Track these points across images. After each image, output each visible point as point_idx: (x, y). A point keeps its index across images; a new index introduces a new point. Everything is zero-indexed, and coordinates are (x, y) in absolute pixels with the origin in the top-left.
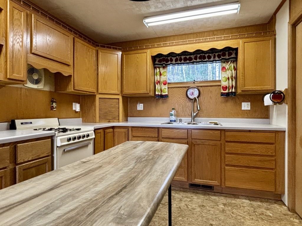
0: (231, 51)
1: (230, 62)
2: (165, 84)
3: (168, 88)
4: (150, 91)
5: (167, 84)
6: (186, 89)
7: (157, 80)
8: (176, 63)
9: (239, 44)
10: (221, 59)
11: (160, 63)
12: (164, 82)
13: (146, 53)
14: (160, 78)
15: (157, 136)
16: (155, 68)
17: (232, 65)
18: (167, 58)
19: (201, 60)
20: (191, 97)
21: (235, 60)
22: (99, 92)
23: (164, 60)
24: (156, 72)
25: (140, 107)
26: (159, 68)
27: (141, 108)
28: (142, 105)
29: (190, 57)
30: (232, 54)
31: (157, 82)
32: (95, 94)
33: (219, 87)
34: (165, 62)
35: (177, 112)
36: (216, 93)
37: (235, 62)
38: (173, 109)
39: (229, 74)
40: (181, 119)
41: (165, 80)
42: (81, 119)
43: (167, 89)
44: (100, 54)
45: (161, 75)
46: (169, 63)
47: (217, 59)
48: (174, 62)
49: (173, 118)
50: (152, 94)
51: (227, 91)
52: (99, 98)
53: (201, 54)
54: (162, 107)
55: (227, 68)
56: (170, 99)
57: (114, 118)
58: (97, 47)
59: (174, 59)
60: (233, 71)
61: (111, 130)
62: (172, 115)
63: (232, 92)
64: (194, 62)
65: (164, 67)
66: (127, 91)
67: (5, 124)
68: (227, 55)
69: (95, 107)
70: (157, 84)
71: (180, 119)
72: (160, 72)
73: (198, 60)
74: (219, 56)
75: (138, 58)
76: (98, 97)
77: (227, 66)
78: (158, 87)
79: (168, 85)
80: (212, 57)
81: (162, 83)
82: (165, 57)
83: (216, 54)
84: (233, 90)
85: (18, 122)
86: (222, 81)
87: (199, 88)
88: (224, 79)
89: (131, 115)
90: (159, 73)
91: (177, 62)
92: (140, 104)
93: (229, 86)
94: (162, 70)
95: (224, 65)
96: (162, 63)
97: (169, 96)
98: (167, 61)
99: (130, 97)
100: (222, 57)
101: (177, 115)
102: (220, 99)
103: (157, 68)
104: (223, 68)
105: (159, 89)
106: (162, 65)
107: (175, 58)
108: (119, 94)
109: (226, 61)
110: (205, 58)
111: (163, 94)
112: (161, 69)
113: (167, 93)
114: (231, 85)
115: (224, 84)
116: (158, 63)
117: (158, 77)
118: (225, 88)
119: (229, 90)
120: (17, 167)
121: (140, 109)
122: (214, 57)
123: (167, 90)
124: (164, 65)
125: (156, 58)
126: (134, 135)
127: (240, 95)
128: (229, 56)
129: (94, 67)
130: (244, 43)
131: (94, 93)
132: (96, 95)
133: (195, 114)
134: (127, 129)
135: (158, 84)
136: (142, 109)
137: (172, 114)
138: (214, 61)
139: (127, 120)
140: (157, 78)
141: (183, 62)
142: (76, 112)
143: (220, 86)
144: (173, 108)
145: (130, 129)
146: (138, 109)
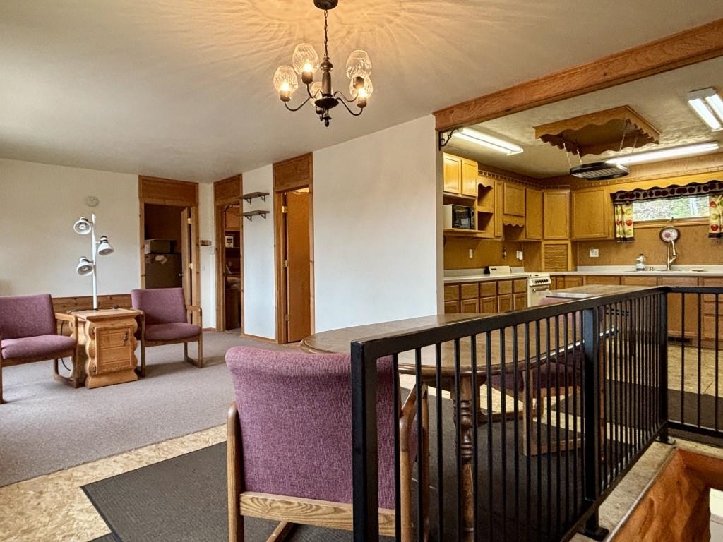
1: (721, 196)
2: (629, 224)
3: (634, 229)
4: (609, 234)
5: (632, 225)
6: (659, 230)
7: (618, 220)
8: (645, 198)
10: (708, 192)
11: (621, 200)
12: (628, 222)
13: (604, 190)
14: (622, 217)
15: (618, 283)
16: (615, 205)
18: (631, 193)
19: (680, 195)
20: (668, 240)
22: (545, 238)
23: (627, 196)
24: (617, 210)
25: (594, 253)
26: (621, 205)
27: (596, 254)
28: (597, 250)
29: (664, 191)
31: (618, 222)
32: (540, 240)
34: (628, 199)
35: (646, 258)
36: (702, 234)
38: (641, 255)
39: (719, 210)
40: (652, 267)
41: (629, 219)
42: (523, 268)
44: (546, 196)
45: (623, 213)
46: (635, 198)
47: (703, 192)
48: (641, 197)
49: (641, 266)
50: (611, 237)
51: (718, 231)
52: (545, 245)
54: (625, 252)
55: (717, 203)
56: (636, 242)
57: (562, 267)
59: (642, 194)
61: (562, 279)
62: (639, 262)
64: (670, 197)
65: (627, 204)
66: (577, 236)
67: (482, 270)
68: (717, 187)
69: (540, 254)
70: (619, 225)
71: (650, 267)
72: (622, 211)
73: (676, 194)
74: (705, 190)
75: (592, 197)
76: (543, 243)
77: (717, 200)
78: (619, 228)
80: (696, 190)
81: (625, 224)
83: (703, 186)
85: (490, 268)
86: (710, 219)
87: (678, 228)
88: (713, 217)
89: (581, 264)
90: (620, 212)
92: (595, 250)
94: (625, 208)
95: (713, 199)
97: (636, 238)
98: (632, 197)
99: (580, 242)
101: (646, 263)
102: (709, 241)
103: (618, 206)
104: (712, 203)
105: (620, 231)
106: (625, 201)
107: (643, 192)
108: (567, 239)
109: (716, 194)
110: (686, 192)
111: (627, 236)
112: (623, 206)
113: (632, 236)
115: (714, 222)
116: (619, 200)
117: (620, 216)
118: (715, 228)
119: (721, 230)
120: (514, 295)
121: (594, 256)
122: (699, 191)
123: (632, 232)
124: (628, 202)
125: (616, 196)
126: (590, 283)
128: (720, 188)
129: (540, 212)
132: (541, 242)
133: (671, 261)
134: (580, 279)
136: (597, 256)
138: (699, 195)
139: (576, 270)
140: (618, 217)
141: (654, 197)
142: (519, 260)
143: (708, 225)
145: (585, 278)
146: (591, 256)
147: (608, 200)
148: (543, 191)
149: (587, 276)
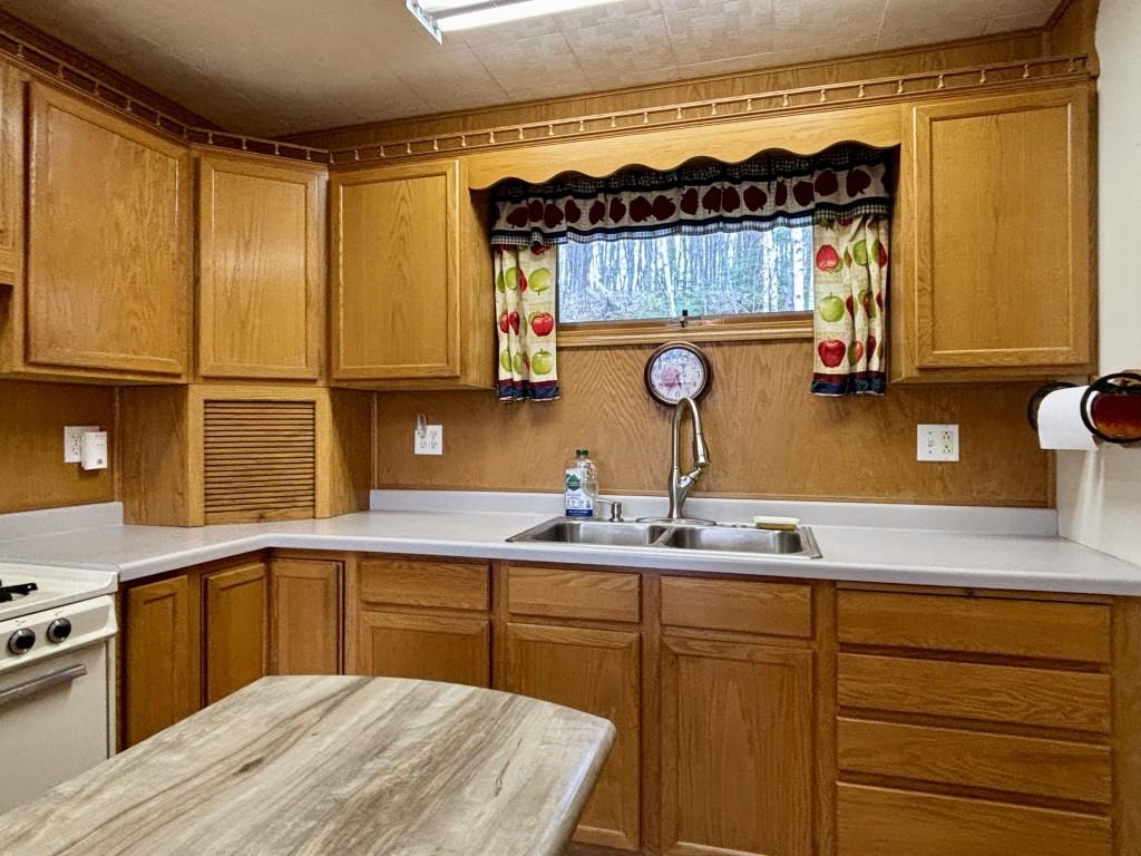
0: (863, 168)
1: (857, 223)
2: (542, 331)
3: (559, 349)
4: (464, 365)
5: (553, 333)
6: (644, 356)
7: (505, 313)
8: (597, 226)
9: (901, 127)
10: (811, 206)
11: (516, 228)
12: (538, 321)
13: (445, 174)
14: (520, 298)
15: (482, 605)
16: (495, 251)
17: (869, 237)
18: (549, 202)
19: (713, 214)
20: (671, 396)
21: (880, 210)
22: (204, 370)
23: (535, 212)
24: (501, 273)
25: (429, 440)
26: (514, 250)
27: (434, 445)
28: (438, 429)
29: (661, 199)
30: (866, 182)
31: (505, 319)
32: (182, 381)
33: (806, 346)
34: (538, 224)
35: (600, 465)
36: (787, 376)
37: (883, 224)
38: (582, 454)
39: (851, 280)
40: (619, 506)
41: (543, 311)
42: (117, 506)
43: (554, 353)
44: (212, 181)
45: (522, 284)
46: (563, 226)
47: (792, 205)
48: (584, 223)
49: (581, 499)
50: (476, 378)
51: (842, 368)
52: (206, 402)
53: (717, 185)
54: (531, 441)
55: (841, 253)
56: (567, 404)
57: (290, 501)
58: (194, 145)
59: (585, 206)
60: (874, 266)
61: (257, 568)
62: (573, 484)
63: (868, 374)
64: (682, 222)
65: (537, 249)
66: (350, 366)
68: (843, 189)
70: (507, 331)
71: (613, 506)
72: (520, 274)
73: (702, 214)
74: (803, 195)
75: (403, 199)
76: (197, 395)
77: (843, 242)
78: (509, 343)
79: (557, 337)
80: (771, 199)
81: (530, 327)
82: (541, 200)
83: (791, 183)
84: (875, 365)
86: (818, 319)
87: (708, 350)
88: (828, 308)
89: (384, 481)
90: (512, 279)
91: (599, 224)
92: (430, 428)
93: (854, 343)
94: (529, 264)
95: (829, 236)
96: (526, 228)
97: (566, 386)
98: (553, 217)
99: (381, 394)
100: (819, 198)
101: (600, 485)
102: (811, 405)
103: (505, 253)
104: (825, 255)
105: (513, 354)
106: (527, 235)
107: (591, 203)
108: (314, 381)
109: (839, 216)
110: (737, 205)
111: (536, 378)
112: (525, 256)
113: (552, 376)
114: (861, 338)
115: (830, 330)
116: (509, 227)
117: (511, 295)
118: (833, 353)
119: (852, 363)
121: (428, 451)
122: (780, 200)
123: (552, 359)
124: (537, 237)
125: (500, 204)
126: (372, 600)
127: (909, 387)
128: (851, 194)
129: (174, 246)
130: (932, 120)
131: (178, 376)
132: (185, 386)
133: (686, 481)
135: (512, 330)
136: (438, 451)
137: (573, 479)
138: (780, 220)
139: (363, 506)
140: (507, 300)
141: (626, 221)
142: (86, 474)
143: (810, 340)
144: (582, 449)
145: (352, 564)
146: (418, 451)
147: (462, 217)
148: (196, 150)
149: (366, 556)
